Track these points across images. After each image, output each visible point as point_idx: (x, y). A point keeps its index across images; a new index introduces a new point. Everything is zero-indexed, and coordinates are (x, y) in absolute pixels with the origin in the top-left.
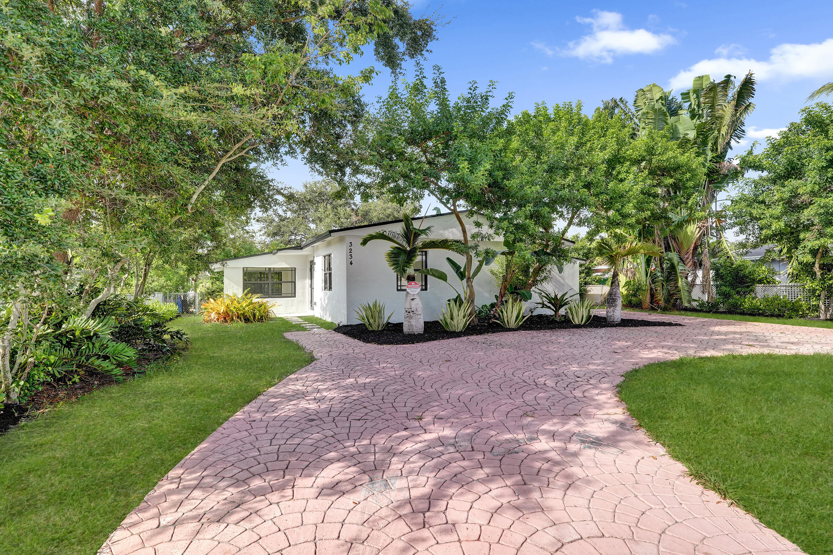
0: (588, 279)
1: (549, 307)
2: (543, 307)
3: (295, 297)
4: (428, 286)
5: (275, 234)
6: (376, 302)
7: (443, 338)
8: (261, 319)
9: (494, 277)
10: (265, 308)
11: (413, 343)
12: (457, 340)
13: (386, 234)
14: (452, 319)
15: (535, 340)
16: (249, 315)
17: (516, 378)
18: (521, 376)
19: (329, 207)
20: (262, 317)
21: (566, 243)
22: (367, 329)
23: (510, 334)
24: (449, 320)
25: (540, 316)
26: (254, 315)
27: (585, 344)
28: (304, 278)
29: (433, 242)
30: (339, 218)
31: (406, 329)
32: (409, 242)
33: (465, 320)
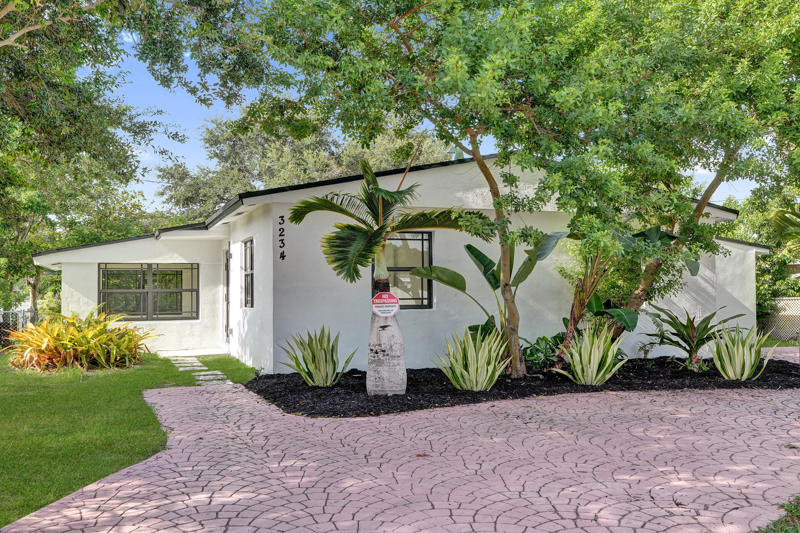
0: (780, 285)
1: (677, 344)
2: (662, 342)
3: (197, 318)
4: (435, 300)
5: (188, 201)
6: (323, 331)
7: (442, 404)
8: (121, 363)
9: (566, 282)
10: (130, 340)
11: (377, 414)
12: (473, 407)
13: (337, 201)
14: (466, 367)
15: (629, 412)
16: (98, 353)
17: (543, 500)
18: (552, 496)
19: (287, 149)
20: (123, 357)
21: (715, 213)
22: (305, 383)
23: (582, 397)
24: (459, 369)
25: (662, 361)
26: (108, 354)
27: (733, 424)
28: (215, 283)
29: (423, 215)
30: (305, 171)
31: (371, 386)
32: (376, 217)
33: (491, 368)
